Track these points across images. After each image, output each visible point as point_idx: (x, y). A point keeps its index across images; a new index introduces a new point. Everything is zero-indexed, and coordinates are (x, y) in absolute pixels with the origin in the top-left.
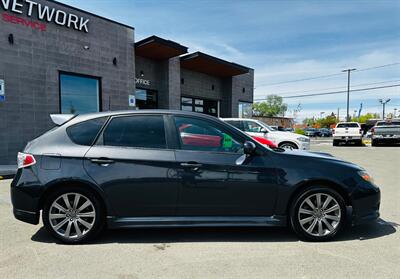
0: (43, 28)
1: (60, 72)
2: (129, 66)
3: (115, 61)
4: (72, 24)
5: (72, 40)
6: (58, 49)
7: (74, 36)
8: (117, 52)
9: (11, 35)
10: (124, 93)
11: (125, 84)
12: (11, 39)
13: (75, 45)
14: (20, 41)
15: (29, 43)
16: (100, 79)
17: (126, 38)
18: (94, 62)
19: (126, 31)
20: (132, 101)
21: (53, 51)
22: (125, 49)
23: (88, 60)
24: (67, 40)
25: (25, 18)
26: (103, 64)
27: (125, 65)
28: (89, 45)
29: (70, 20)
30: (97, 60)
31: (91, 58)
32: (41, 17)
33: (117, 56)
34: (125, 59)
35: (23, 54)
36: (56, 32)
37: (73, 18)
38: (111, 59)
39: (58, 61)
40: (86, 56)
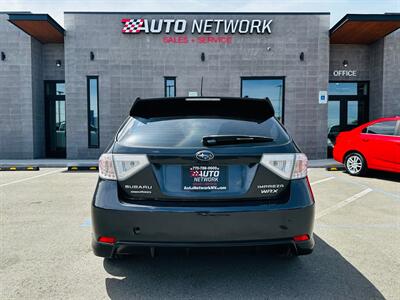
0: (228, 40)
1: (243, 78)
2: (321, 58)
3: (302, 57)
4: (255, 29)
5: (255, 45)
6: (241, 57)
7: (257, 40)
8: (305, 46)
9: (203, 54)
10: (313, 89)
11: (315, 79)
12: (203, 57)
13: (258, 49)
14: (210, 57)
15: (216, 57)
16: (283, 78)
17: (318, 28)
18: (277, 62)
19: (319, 19)
20: (323, 98)
21: (237, 59)
22: (316, 39)
23: (272, 62)
24: (250, 45)
25: (214, 36)
26: (288, 63)
27: (316, 57)
28: (273, 45)
29: (253, 26)
30: (281, 59)
31: (274, 59)
32: (226, 31)
33: (305, 51)
34: (316, 51)
35: (212, 68)
36: (240, 40)
37: (256, 23)
38: (298, 55)
39: (241, 69)
40: (270, 57)
